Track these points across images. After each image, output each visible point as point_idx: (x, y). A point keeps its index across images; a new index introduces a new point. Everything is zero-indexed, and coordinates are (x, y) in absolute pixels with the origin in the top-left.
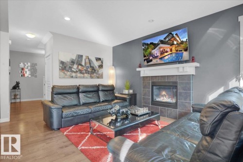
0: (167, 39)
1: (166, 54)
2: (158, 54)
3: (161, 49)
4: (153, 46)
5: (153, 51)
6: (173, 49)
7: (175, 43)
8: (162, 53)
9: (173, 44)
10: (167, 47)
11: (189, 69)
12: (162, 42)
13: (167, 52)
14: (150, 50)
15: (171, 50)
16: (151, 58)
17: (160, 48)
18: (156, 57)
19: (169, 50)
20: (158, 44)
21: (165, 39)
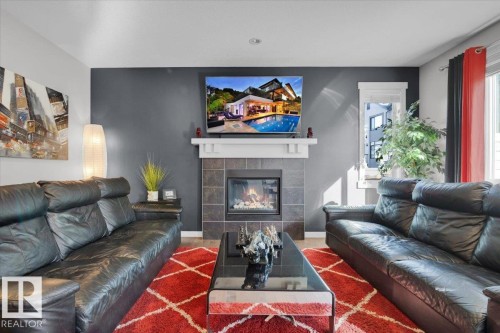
0: (267, 89)
1: (261, 115)
2: (243, 112)
3: (251, 105)
4: (230, 96)
5: (229, 105)
6: (280, 107)
7: (284, 97)
8: (252, 111)
9: (279, 99)
10: (265, 103)
12: (255, 92)
13: (264, 111)
14: (221, 101)
15: (274, 109)
16: (220, 118)
17: (248, 102)
18: (237, 118)
19: (269, 108)
20: (244, 95)
21: (263, 87)
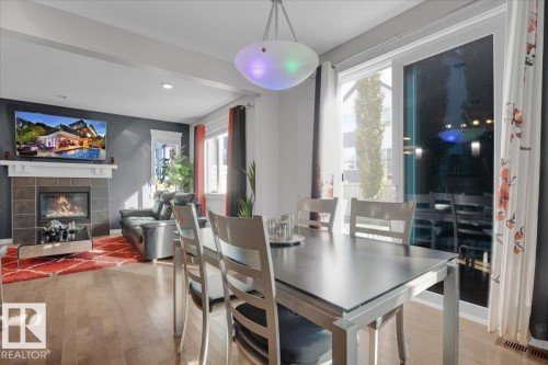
0: (75, 128)
1: (71, 147)
2: (55, 144)
3: (62, 139)
4: (43, 130)
5: (42, 138)
6: (85, 142)
7: (89, 135)
8: (63, 144)
9: (84, 136)
10: (75, 139)
11: (106, 171)
12: (65, 129)
13: (73, 144)
14: (33, 134)
15: (81, 144)
16: (33, 149)
17: (60, 136)
18: (50, 149)
19: (77, 142)
20: (56, 130)
21: (72, 125)
